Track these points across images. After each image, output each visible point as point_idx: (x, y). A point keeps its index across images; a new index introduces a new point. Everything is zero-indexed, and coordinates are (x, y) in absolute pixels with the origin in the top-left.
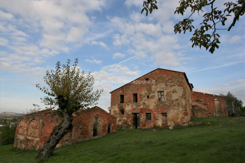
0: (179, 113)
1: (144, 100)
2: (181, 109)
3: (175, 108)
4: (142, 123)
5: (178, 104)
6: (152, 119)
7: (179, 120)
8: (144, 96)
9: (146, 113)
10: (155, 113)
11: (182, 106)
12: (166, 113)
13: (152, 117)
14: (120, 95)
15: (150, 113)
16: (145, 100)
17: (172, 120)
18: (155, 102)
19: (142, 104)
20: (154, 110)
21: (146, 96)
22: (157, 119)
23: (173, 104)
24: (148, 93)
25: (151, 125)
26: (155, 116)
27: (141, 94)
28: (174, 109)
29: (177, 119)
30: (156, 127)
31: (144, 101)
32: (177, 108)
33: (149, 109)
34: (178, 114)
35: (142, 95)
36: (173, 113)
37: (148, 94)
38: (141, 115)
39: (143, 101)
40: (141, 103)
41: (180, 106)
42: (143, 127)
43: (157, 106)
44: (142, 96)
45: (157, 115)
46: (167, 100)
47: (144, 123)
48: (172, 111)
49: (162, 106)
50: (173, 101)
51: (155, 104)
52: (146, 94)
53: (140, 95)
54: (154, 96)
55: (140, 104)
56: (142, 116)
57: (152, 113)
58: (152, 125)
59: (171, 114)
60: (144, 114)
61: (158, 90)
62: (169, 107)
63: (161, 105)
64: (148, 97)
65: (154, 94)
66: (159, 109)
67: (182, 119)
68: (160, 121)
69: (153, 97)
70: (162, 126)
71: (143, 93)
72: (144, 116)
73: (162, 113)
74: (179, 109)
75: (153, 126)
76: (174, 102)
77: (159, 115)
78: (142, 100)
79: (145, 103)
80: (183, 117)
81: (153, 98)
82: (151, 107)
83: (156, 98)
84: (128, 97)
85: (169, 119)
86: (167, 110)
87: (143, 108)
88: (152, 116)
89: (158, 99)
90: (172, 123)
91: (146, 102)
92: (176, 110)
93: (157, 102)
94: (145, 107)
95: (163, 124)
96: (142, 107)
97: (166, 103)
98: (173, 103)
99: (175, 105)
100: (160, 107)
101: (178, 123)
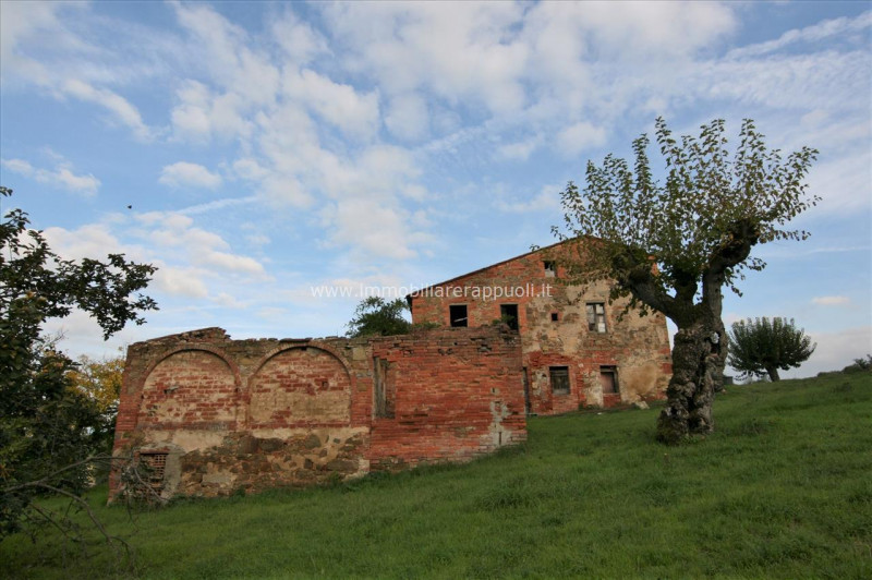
0: (652, 365)
1: (542, 327)
2: (656, 355)
3: (638, 350)
4: (539, 398)
5: (647, 340)
6: (573, 385)
7: (652, 385)
8: (543, 315)
9: (551, 368)
10: (581, 365)
11: (657, 347)
12: (615, 367)
13: (571, 378)
14: (451, 307)
15: (566, 368)
16: (546, 326)
17: (633, 386)
18: (580, 333)
19: (535, 338)
20: (577, 357)
21: (549, 316)
22: (589, 385)
23: (632, 342)
24: (555, 306)
25: (569, 402)
26: (582, 376)
27: (530, 306)
28: (637, 354)
29: (647, 381)
30: (585, 408)
31: (544, 331)
32: (644, 352)
33: (562, 354)
34: (648, 368)
35: (536, 310)
36: (634, 366)
37: (554, 310)
38: (534, 374)
39: (539, 329)
40: (534, 334)
41: (653, 346)
42: (543, 411)
43: (585, 345)
44: (534, 314)
45: (586, 373)
46: (617, 329)
47: (545, 399)
48: (630, 359)
49: (601, 346)
50: (631, 333)
51: (579, 341)
52: (547, 307)
53: (529, 311)
54: (576, 314)
55: (530, 338)
56: (539, 376)
57: (572, 369)
58: (572, 402)
59: (629, 369)
60: (546, 370)
61: (588, 297)
62: (622, 349)
63: (599, 342)
64: (555, 317)
65: (573, 309)
66: (594, 356)
67: (658, 381)
68: (596, 391)
69: (571, 319)
70: (605, 406)
71: (537, 305)
72: (544, 376)
73: (602, 367)
74: (649, 355)
75: (575, 406)
76: (635, 335)
77: (593, 373)
78: (534, 325)
79: (545, 337)
80: (662, 375)
81: (573, 322)
82: (569, 349)
83: (581, 321)
84: (484, 314)
85: (625, 383)
86: (617, 357)
87: (539, 353)
88: (572, 375)
89: (587, 324)
90: (633, 393)
91: (551, 334)
92: (643, 356)
93: (585, 334)
94: (546, 348)
95: (606, 399)
96: (536, 347)
97: (614, 338)
98: (633, 337)
99: (638, 345)
100: (595, 348)
101: (650, 393)
